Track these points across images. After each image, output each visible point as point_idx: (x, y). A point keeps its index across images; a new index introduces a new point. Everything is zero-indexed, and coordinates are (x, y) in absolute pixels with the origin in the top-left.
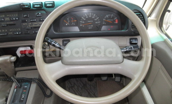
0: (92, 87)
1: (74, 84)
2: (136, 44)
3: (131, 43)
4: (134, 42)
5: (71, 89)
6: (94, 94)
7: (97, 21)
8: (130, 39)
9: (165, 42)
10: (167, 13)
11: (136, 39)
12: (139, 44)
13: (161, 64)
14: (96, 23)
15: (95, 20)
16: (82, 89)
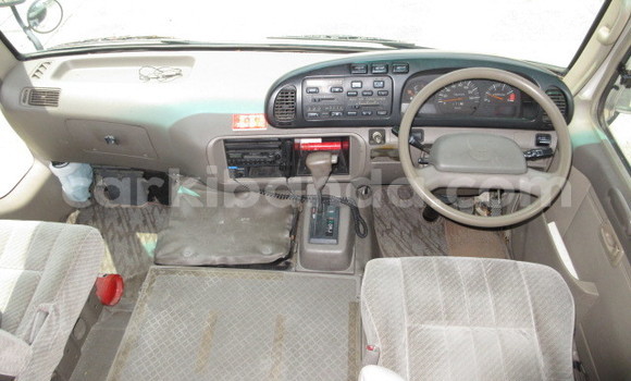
0: (433, 233)
1: (392, 224)
2: (547, 145)
3: (538, 144)
4: (544, 141)
5: (385, 235)
6: (439, 249)
7: (473, 95)
8: (538, 136)
9: (601, 145)
10: (613, 90)
11: (548, 137)
12: (553, 145)
13: (590, 185)
14: (471, 98)
15: (470, 92)
16: (410, 235)
